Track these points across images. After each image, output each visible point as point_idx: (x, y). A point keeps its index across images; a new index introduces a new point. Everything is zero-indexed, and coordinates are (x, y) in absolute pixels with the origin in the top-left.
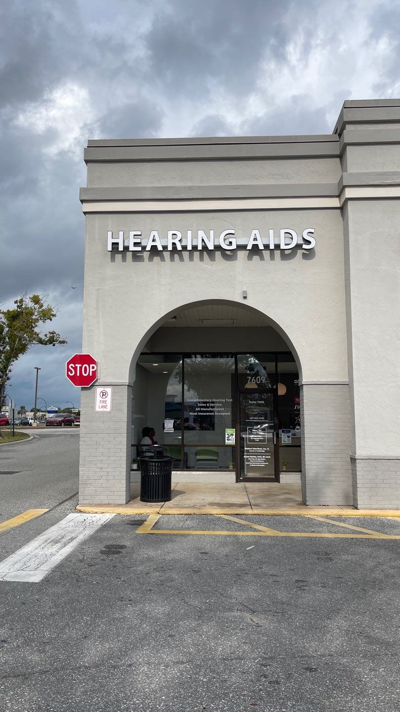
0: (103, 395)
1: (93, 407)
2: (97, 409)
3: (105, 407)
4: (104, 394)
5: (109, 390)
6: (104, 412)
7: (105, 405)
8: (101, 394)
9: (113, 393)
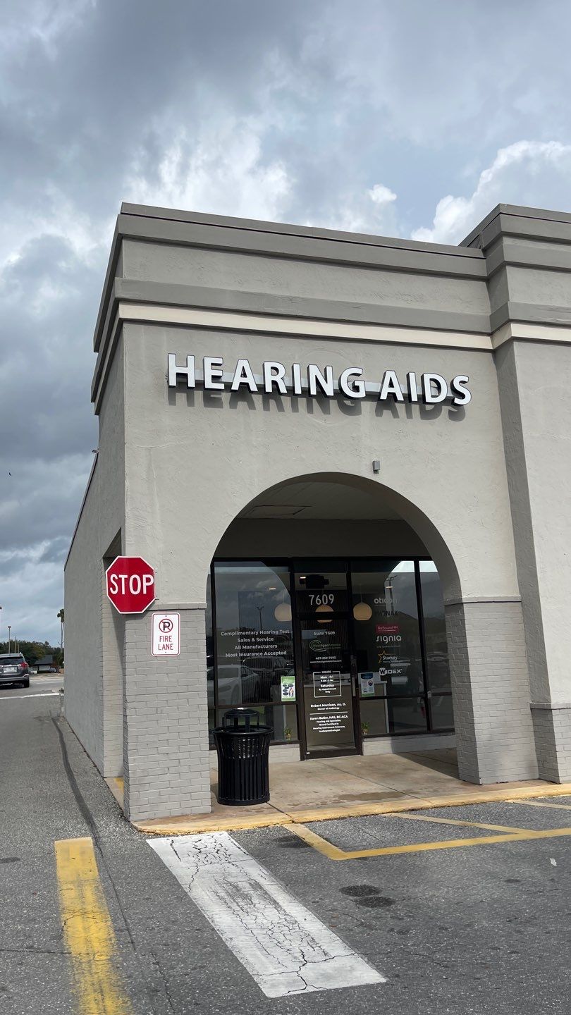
0: (165, 627)
1: (149, 647)
2: (156, 651)
3: (169, 647)
4: (166, 625)
5: (174, 618)
6: (166, 657)
7: (168, 643)
8: (162, 624)
9: (183, 623)
